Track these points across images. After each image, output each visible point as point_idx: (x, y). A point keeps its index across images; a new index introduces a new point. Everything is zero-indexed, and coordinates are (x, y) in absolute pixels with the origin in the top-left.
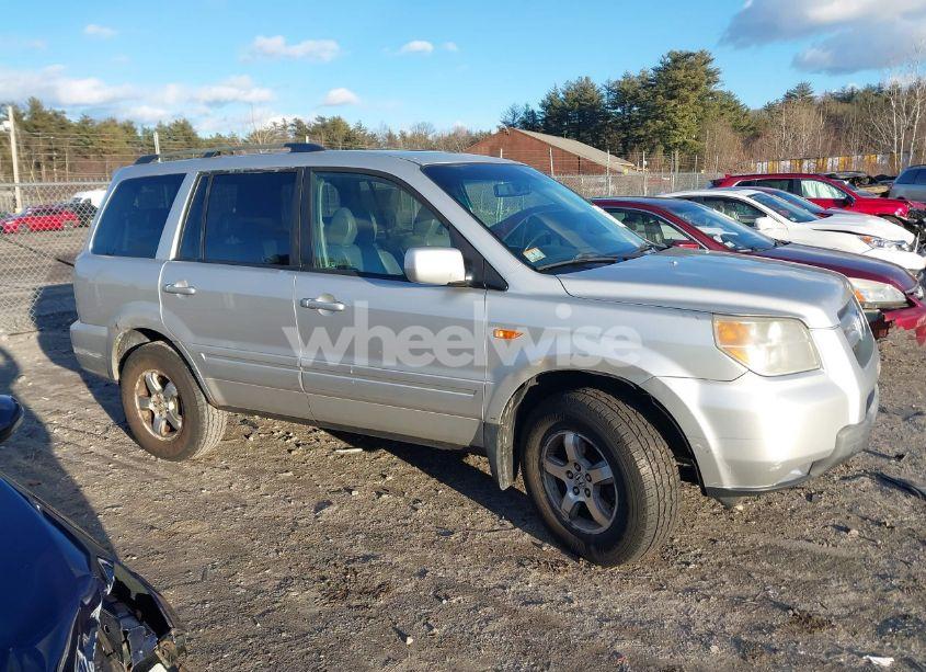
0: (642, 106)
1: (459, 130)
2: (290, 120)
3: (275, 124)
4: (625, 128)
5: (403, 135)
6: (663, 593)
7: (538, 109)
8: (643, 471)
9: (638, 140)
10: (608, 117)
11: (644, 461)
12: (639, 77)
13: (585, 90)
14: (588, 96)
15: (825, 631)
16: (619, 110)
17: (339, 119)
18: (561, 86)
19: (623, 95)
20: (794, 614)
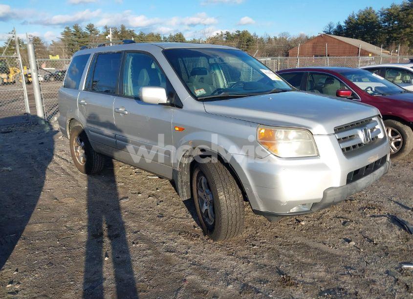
0: (400, 21)
1: (302, 35)
2: (224, 32)
3: (217, 34)
4: (389, 32)
5: (275, 38)
6: (231, 257)
7: (343, 24)
8: (220, 198)
9: (395, 39)
10: (380, 27)
11: (222, 193)
12: (401, 6)
13: (369, 14)
14: (370, 17)
15: (291, 288)
16: (386, 24)
17: (247, 31)
18: (356, 12)
19: (390, 16)
20: (283, 278)
